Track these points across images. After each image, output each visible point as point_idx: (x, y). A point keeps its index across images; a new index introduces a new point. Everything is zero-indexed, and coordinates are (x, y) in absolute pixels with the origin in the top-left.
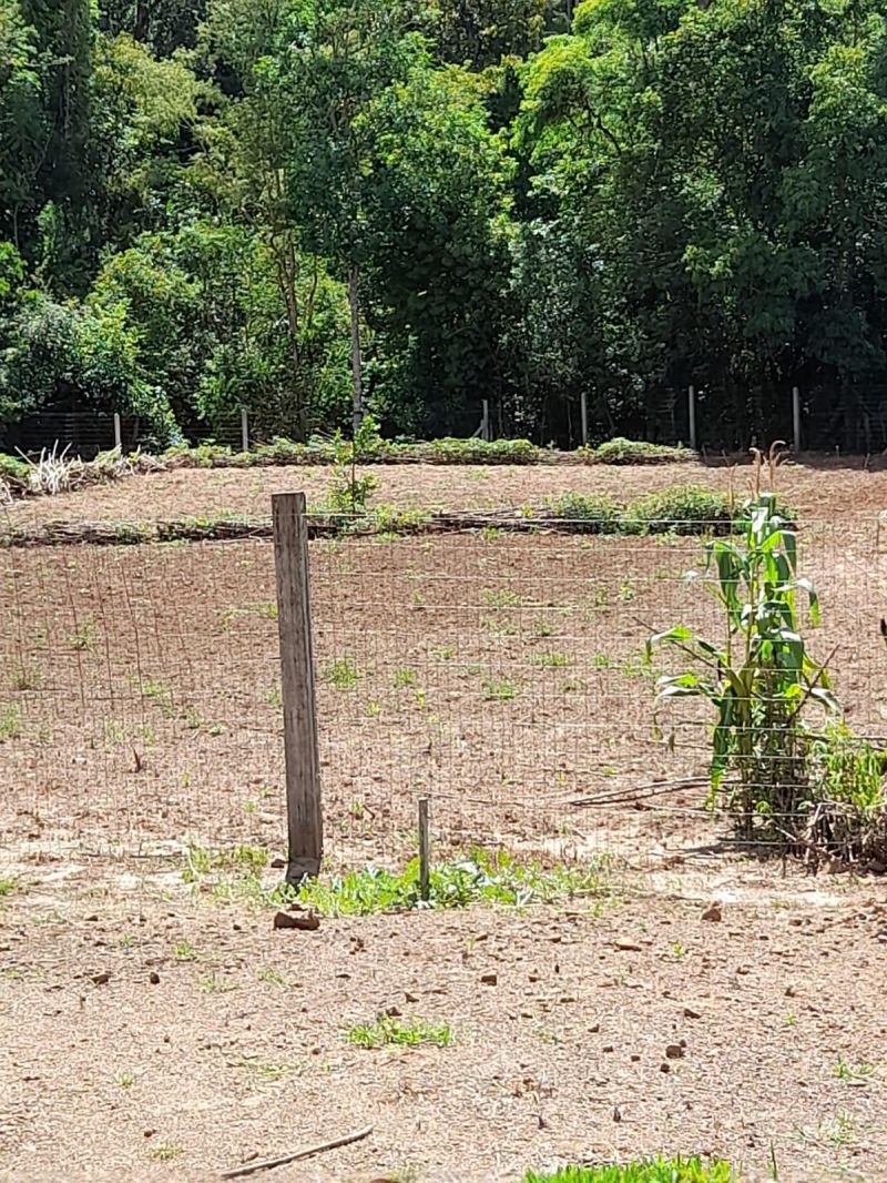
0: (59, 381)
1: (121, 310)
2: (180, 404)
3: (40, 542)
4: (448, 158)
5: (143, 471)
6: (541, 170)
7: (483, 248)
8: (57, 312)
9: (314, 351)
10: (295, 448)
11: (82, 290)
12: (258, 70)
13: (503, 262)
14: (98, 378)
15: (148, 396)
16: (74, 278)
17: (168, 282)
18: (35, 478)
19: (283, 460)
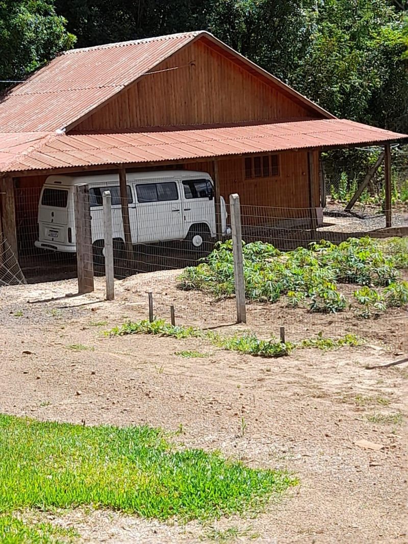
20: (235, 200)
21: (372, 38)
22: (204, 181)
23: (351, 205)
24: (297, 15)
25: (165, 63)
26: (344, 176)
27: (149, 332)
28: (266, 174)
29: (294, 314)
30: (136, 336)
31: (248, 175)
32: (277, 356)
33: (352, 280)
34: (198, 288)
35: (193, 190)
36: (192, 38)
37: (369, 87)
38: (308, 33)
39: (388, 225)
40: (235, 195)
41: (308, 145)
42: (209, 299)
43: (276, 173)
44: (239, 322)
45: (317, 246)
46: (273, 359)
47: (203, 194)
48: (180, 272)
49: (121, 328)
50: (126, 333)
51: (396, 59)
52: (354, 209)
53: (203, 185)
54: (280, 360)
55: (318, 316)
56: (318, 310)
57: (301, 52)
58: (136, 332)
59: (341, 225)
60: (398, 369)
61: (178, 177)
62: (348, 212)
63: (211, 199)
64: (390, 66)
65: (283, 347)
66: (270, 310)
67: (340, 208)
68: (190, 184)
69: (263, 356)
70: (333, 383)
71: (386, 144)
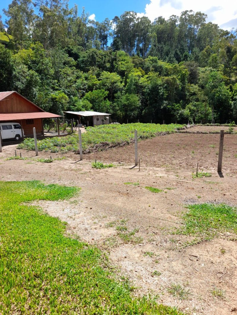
0: (182, 117)
1: (189, 110)
2: (194, 120)
3: (196, 133)
4: (225, 95)
5: (195, 126)
6: (235, 96)
7: (229, 104)
8: (182, 110)
9: (208, 115)
10: (209, 124)
11: (185, 108)
12: (206, 86)
13: (231, 106)
14: (186, 117)
15: (191, 119)
16: (184, 108)
17: (192, 108)
18: (188, 127)
19: (208, 125)
20: (34, 129)
21: (49, 96)
22: (18, 125)
23: (49, 130)
24: (33, 90)
25: (6, 98)
26: (46, 125)
27: (16, 159)
28: (31, 124)
29: (48, 153)
30: (13, 160)
31: (27, 124)
32: (50, 162)
33: (56, 146)
34: (22, 149)
35: (16, 127)
36: (12, 93)
37: (50, 106)
38: (36, 94)
39: (59, 134)
40: (34, 128)
41: (42, 117)
42: (26, 151)
43: (33, 123)
44: (37, 155)
45: (46, 139)
46: (49, 163)
47: (18, 128)
48: (17, 145)
49: (9, 159)
50: (10, 160)
51: (55, 100)
52: (50, 131)
53: (18, 126)
54: (51, 163)
55: (53, 153)
56: (53, 152)
57: (34, 98)
58: (12, 159)
59: (48, 134)
60: (77, 163)
61: (12, 124)
62: (48, 132)
63: (20, 129)
64: (53, 102)
65: (51, 160)
66: (42, 153)
67: (47, 131)
68: (14, 125)
69: (47, 162)
70: (66, 167)
71: (58, 118)
